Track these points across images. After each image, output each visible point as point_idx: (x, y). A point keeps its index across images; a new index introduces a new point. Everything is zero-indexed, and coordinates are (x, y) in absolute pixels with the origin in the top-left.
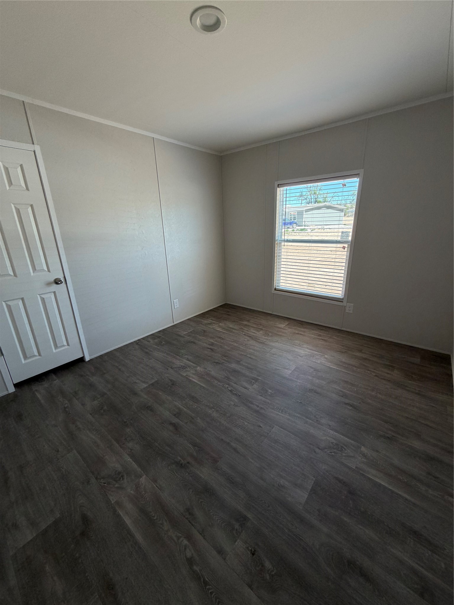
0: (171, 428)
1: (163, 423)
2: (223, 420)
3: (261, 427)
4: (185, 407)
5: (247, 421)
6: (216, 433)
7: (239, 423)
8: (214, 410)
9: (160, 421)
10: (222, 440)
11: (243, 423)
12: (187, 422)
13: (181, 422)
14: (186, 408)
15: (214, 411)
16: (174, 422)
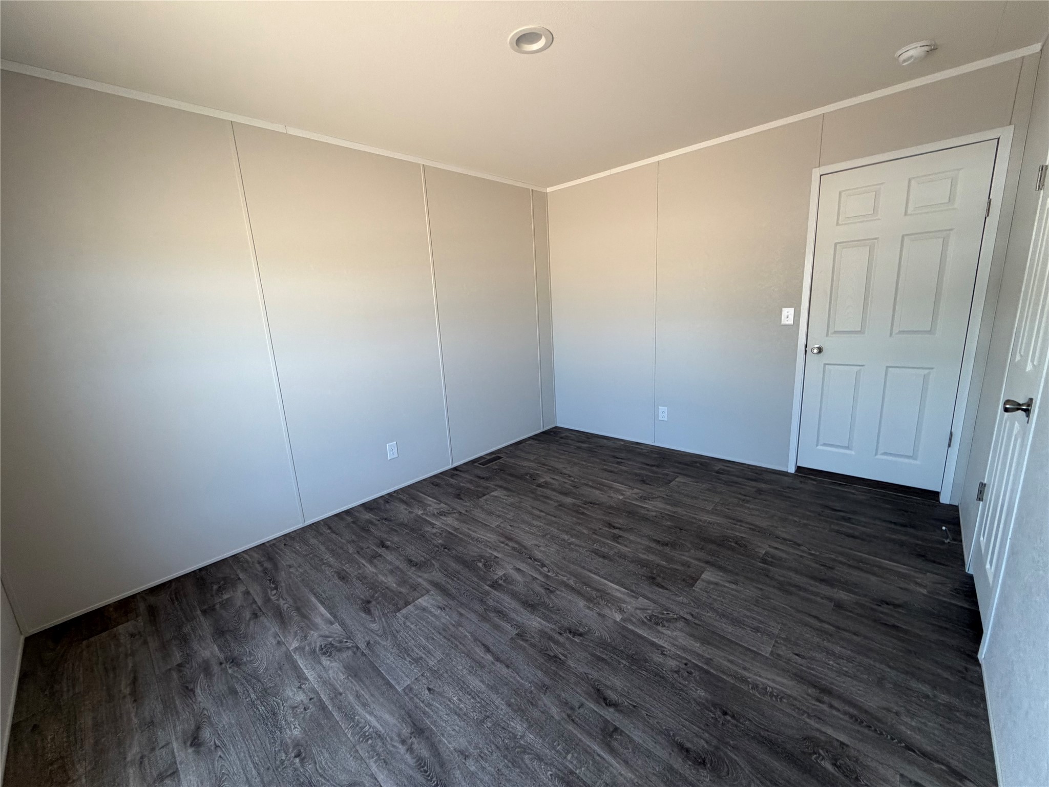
0: (613, 696)
1: (634, 706)
2: (502, 710)
3: (429, 689)
4: (599, 755)
5: (451, 706)
6: (519, 679)
7: (469, 700)
8: (522, 742)
9: (644, 712)
10: (508, 666)
11: (460, 700)
12: (579, 708)
13: (595, 709)
14: (594, 751)
15: (522, 737)
16: (611, 710)
